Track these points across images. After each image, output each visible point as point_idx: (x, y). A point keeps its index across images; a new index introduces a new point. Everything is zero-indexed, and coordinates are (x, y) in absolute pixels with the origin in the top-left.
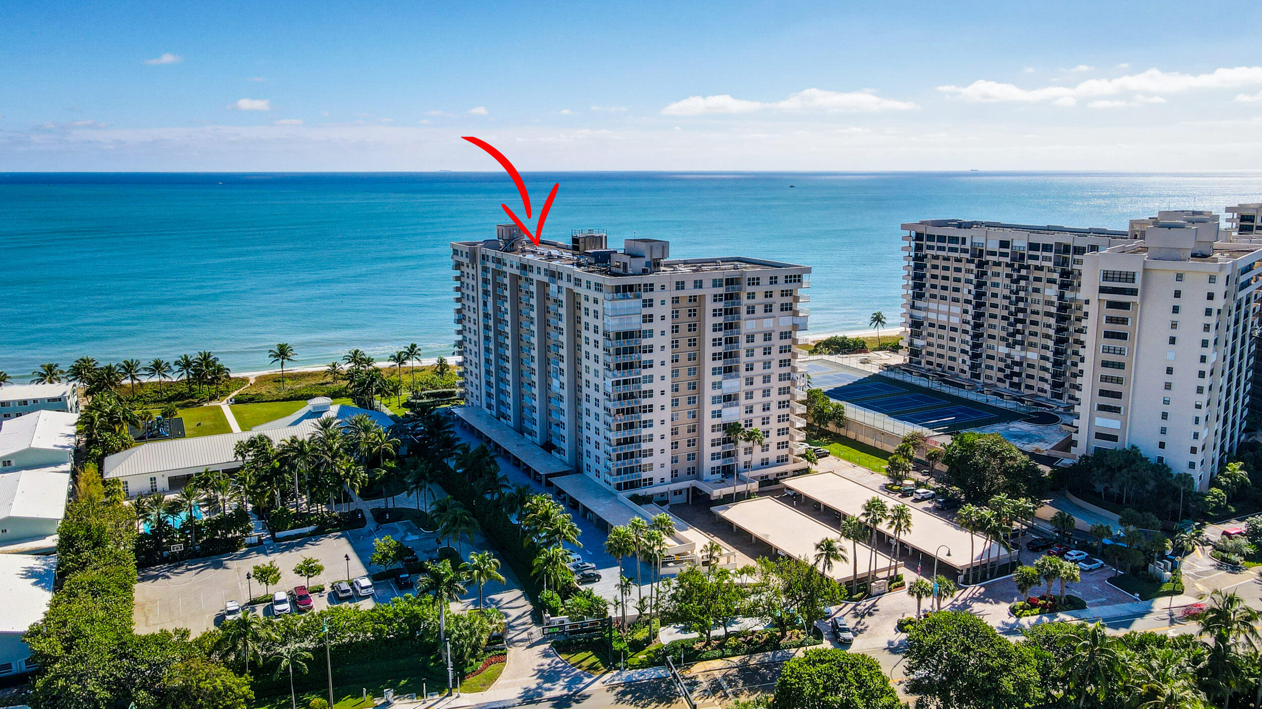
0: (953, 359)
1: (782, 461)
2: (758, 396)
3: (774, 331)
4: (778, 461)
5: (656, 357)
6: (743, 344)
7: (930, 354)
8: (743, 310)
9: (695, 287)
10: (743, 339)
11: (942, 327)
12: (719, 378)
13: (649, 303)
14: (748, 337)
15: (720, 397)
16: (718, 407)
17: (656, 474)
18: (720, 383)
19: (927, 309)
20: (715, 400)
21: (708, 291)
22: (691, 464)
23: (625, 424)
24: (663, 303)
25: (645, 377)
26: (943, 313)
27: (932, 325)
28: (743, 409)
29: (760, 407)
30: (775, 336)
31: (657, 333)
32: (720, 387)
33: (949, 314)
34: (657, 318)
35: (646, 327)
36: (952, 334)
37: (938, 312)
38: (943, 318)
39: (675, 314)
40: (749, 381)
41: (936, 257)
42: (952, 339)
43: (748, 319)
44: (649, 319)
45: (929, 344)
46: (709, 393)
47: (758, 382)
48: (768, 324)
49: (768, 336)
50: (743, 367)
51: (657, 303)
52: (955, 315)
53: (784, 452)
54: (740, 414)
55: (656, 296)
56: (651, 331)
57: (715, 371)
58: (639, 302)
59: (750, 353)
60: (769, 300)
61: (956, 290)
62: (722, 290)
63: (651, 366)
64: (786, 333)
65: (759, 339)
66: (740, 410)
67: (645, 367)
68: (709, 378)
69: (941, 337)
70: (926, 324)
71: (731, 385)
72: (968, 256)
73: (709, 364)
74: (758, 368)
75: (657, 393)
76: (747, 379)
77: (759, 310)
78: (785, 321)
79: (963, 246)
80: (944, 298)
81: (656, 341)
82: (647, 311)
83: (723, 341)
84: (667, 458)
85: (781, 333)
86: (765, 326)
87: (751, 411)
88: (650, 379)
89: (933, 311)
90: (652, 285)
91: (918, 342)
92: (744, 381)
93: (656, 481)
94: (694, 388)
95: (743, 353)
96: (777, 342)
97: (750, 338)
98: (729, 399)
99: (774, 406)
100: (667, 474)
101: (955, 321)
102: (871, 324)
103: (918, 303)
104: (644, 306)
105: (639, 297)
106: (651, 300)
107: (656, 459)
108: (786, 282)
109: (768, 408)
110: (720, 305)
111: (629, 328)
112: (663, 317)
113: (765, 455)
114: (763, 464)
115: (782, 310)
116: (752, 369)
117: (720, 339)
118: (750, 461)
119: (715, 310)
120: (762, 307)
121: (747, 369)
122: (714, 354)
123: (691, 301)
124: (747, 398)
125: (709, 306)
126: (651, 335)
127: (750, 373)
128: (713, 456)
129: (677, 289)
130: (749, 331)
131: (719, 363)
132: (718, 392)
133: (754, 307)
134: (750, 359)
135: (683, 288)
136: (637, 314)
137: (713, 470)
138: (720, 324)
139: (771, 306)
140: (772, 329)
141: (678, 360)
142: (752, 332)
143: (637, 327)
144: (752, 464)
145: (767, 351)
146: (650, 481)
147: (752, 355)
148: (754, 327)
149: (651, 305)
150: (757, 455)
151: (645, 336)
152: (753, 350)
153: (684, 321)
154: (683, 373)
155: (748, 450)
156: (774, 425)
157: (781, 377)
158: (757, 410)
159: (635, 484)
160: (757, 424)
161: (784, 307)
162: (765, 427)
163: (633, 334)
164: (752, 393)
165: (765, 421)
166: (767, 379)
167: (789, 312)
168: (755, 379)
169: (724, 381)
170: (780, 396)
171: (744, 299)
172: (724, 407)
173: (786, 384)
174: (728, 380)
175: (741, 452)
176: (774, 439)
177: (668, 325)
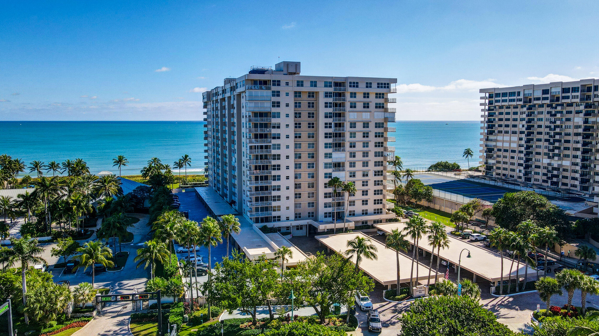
0: (513, 170)
1: (378, 213)
2: (359, 166)
3: (371, 122)
4: (374, 212)
5: (283, 131)
6: (348, 129)
7: (498, 168)
8: (348, 105)
9: (311, 86)
10: (347, 125)
11: (506, 151)
12: (329, 150)
13: (277, 94)
14: (351, 124)
15: (330, 164)
16: (329, 170)
17: (283, 213)
18: (331, 154)
19: (496, 141)
20: (327, 166)
21: (321, 90)
22: (311, 209)
23: (261, 177)
24: (287, 94)
25: (274, 145)
26: (506, 142)
27: (499, 150)
28: (348, 174)
29: (361, 173)
30: (372, 126)
31: (283, 115)
32: (331, 157)
33: (510, 142)
34: (283, 105)
35: (275, 110)
36: (513, 154)
37: (503, 141)
38: (506, 145)
39: (297, 105)
40: (353, 155)
41: (501, 107)
42: (513, 158)
43: (349, 112)
44: (277, 104)
45: (499, 162)
46: (322, 160)
47: (359, 156)
48: (366, 116)
49: (366, 125)
50: (347, 145)
51: (283, 94)
52: (514, 142)
53: (379, 206)
54: (345, 177)
55: (282, 89)
56: (279, 114)
57: (327, 146)
58: (269, 93)
59: (353, 135)
61: (515, 126)
62: (331, 90)
63: (279, 138)
64: (379, 123)
65: (359, 126)
66: (346, 174)
67: (274, 138)
68: (322, 151)
69: (505, 157)
70: (496, 149)
71: (338, 156)
72: (521, 103)
73: (322, 141)
74: (359, 146)
75: (283, 157)
76: (351, 153)
77: (360, 106)
78: (379, 116)
79: (518, 97)
80: (507, 132)
81: (282, 121)
82: (275, 99)
83: (333, 125)
84: (291, 203)
85: (376, 124)
86: (364, 117)
87: (354, 176)
88: (278, 147)
89: (499, 141)
90: (279, 81)
91: (491, 161)
92: (348, 155)
93: (283, 218)
94: (313, 157)
95: (347, 135)
96: (372, 130)
97: (353, 125)
98: (339, 166)
99: (371, 174)
100: (291, 213)
101: (514, 146)
102: (464, 156)
103: (491, 137)
104: (273, 95)
105: (269, 89)
106: (279, 92)
107: (283, 203)
108: (378, 87)
109: (367, 175)
110: (330, 100)
111: (263, 110)
112: (287, 105)
113: (365, 207)
114: (363, 214)
115: (376, 107)
116: (354, 147)
117: (330, 124)
118: (354, 211)
119: (326, 103)
120: (362, 104)
121: (351, 147)
122: (326, 134)
123: (309, 96)
124: (351, 166)
125: (322, 100)
126: (279, 117)
127: (353, 149)
128: (326, 205)
129: (298, 85)
130: (352, 120)
131: (330, 141)
132: (329, 161)
133: (355, 103)
134: (353, 140)
135: (302, 86)
136: (268, 100)
137: (326, 215)
138: (330, 113)
139: (368, 104)
140: (369, 120)
141: (300, 137)
142: (354, 121)
143: (268, 110)
144: (356, 213)
145: (366, 135)
146: (279, 219)
147: (355, 137)
148: (356, 117)
149: (278, 96)
150: (359, 207)
151: (274, 117)
152: (355, 133)
153: (305, 110)
154: (305, 146)
155: (352, 203)
156: (371, 188)
157: (376, 154)
158: (359, 176)
159: (268, 220)
160: (359, 185)
161: (378, 106)
162: (365, 188)
163: (267, 115)
164: (354, 163)
165: (365, 184)
166: (365, 154)
167: (381, 110)
168: (357, 154)
169: (333, 153)
170: (376, 167)
171: (348, 97)
172: (333, 171)
173: (380, 159)
174: (335, 153)
175: (346, 204)
176: (371, 197)
177: (291, 111)
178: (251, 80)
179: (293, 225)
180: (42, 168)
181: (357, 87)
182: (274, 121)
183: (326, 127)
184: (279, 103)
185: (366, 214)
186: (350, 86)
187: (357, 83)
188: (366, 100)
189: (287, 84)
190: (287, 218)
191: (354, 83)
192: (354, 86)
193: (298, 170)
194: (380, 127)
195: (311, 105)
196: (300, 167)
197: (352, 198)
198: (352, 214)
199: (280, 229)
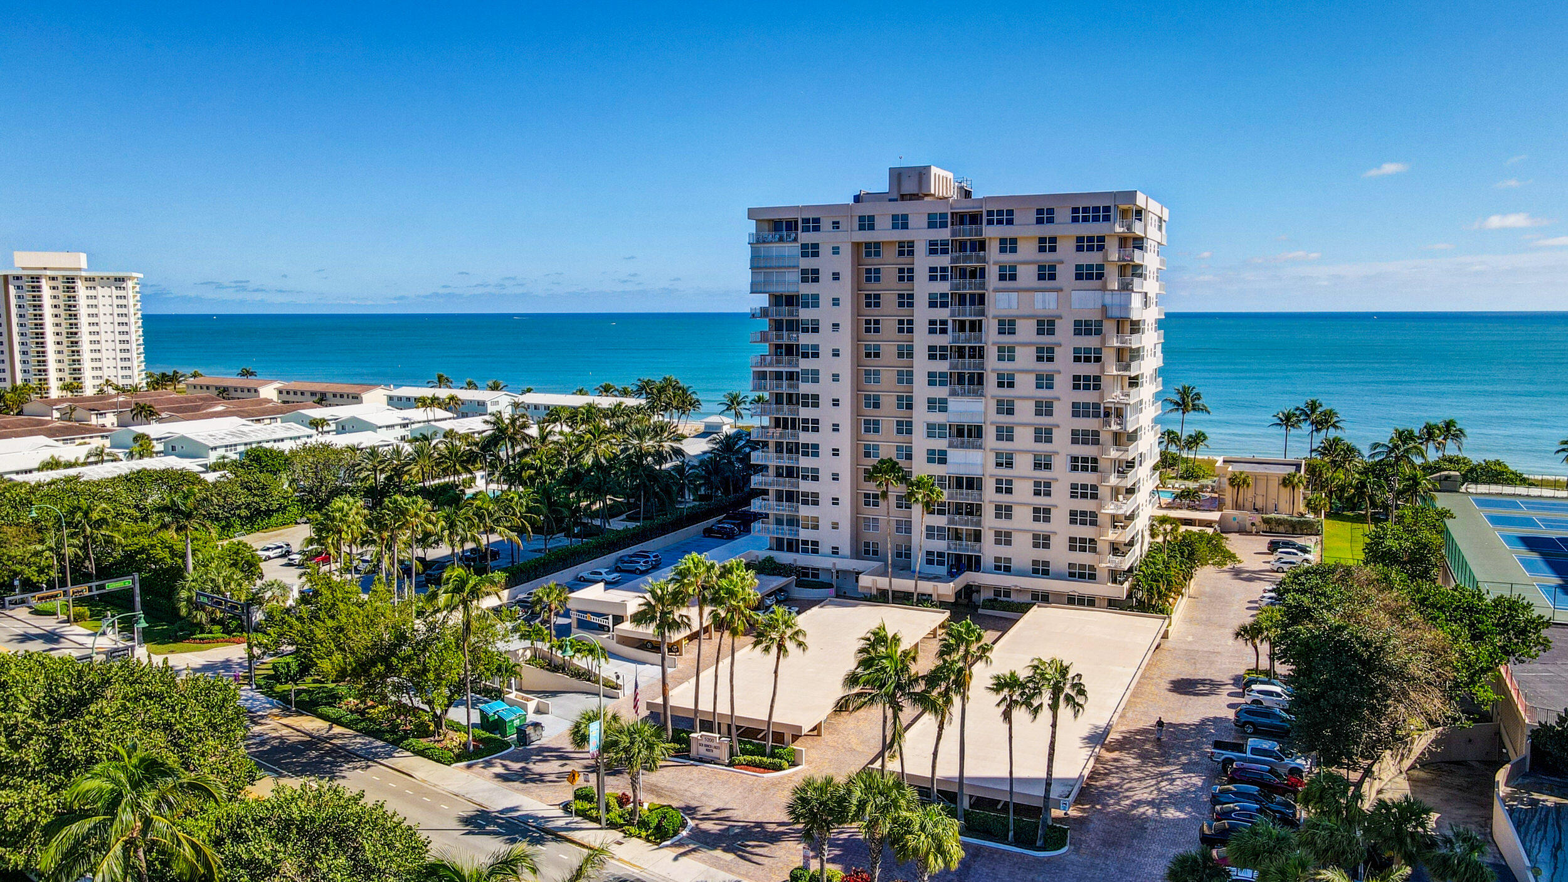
1: (1082, 576)
2: (1024, 438)
3: (1060, 317)
4: (1072, 573)
5: (824, 340)
6: (991, 336)
8: (993, 272)
9: (895, 227)
10: (991, 327)
12: (941, 392)
13: (812, 250)
14: (1001, 323)
15: (942, 426)
16: (940, 444)
17: (826, 537)
18: (944, 401)
20: (932, 430)
21: (920, 233)
22: (902, 539)
23: (775, 444)
24: (836, 251)
25: (805, 372)
28: (992, 459)
29: (1029, 460)
30: (1064, 329)
31: (825, 301)
32: (944, 409)
34: (825, 276)
35: (807, 289)
39: (862, 276)
40: (1006, 408)
43: (996, 290)
44: (812, 276)
46: (921, 416)
47: (1025, 411)
48: (1045, 303)
50: (991, 380)
51: (825, 251)
53: (1084, 558)
54: (983, 466)
55: (825, 238)
56: (816, 297)
57: (933, 379)
58: (795, 248)
59: (1006, 353)
63: (816, 355)
64: (1088, 323)
65: (1026, 330)
66: (984, 458)
67: (805, 355)
68: (922, 391)
71: (964, 409)
73: (922, 365)
74: (1025, 384)
75: (824, 402)
76: (1000, 402)
77: (1027, 275)
78: (1083, 301)
81: (823, 314)
82: (809, 263)
83: (950, 327)
84: (844, 514)
85: (1077, 323)
86: (1038, 305)
87: (1009, 464)
88: (814, 376)
90: (817, 220)
92: (993, 405)
93: (825, 548)
94: (909, 407)
95: (991, 353)
96: (1066, 341)
97: (1007, 326)
98: (968, 434)
99: (1061, 464)
100: (843, 539)
104: (804, 255)
105: (795, 240)
106: (816, 246)
107: (824, 512)
108: (1075, 220)
109: (1048, 467)
110: (944, 261)
111: (788, 290)
112: (836, 277)
113: (1041, 554)
114: (1035, 571)
115: (1079, 277)
116: (1011, 385)
117: (944, 322)
118: (1009, 560)
119: (932, 269)
120: (1034, 269)
121: (1000, 385)
122: (931, 348)
123: (901, 253)
124: (999, 438)
125: (922, 262)
126: (816, 305)
127: (1005, 393)
128: (931, 532)
129: (862, 228)
130: (1005, 313)
131: (943, 366)
132: (938, 418)
133: (1013, 268)
134: (1006, 366)
135: (872, 227)
136: (794, 267)
137: (931, 558)
138: (943, 295)
139: (1053, 267)
140: (1058, 313)
141: (877, 355)
142: (1011, 316)
143: (793, 289)
144: (1013, 564)
145: (1045, 354)
146: (814, 547)
147: (1012, 359)
148: (1014, 305)
149: (815, 254)
150: (1022, 552)
151: (806, 305)
152: (1012, 349)
153: (889, 288)
154: (888, 377)
155: (1003, 538)
156: (1061, 502)
157: (1078, 410)
158: (1023, 465)
159: (792, 546)
160: (1023, 491)
161: (1084, 274)
162: (1042, 501)
163: (791, 300)
164: (1010, 430)
165: (1042, 489)
166: (1044, 408)
167: (1095, 283)
168: (1018, 405)
169: (951, 400)
170: (1076, 446)
171: (993, 252)
172: (950, 446)
173: (1089, 424)
174: (959, 399)
175: (988, 537)
176: (1061, 528)
177: (845, 290)
178: (769, 220)
179: (838, 567)
181: (1010, 222)
182: (805, 314)
183: (932, 331)
184: (816, 271)
185: (1046, 573)
186: (990, 222)
187: (1010, 212)
188: (1048, 257)
189: (836, 225)
190: (833, 548)
191: (1000, 213)
192: (1000, 222)
193: (871, 436)
194: (1088, 332)
195: (906, 275)
196: (876, 431)
197: (1003, 524)
198: (1003, 567)
199: (815, 573)
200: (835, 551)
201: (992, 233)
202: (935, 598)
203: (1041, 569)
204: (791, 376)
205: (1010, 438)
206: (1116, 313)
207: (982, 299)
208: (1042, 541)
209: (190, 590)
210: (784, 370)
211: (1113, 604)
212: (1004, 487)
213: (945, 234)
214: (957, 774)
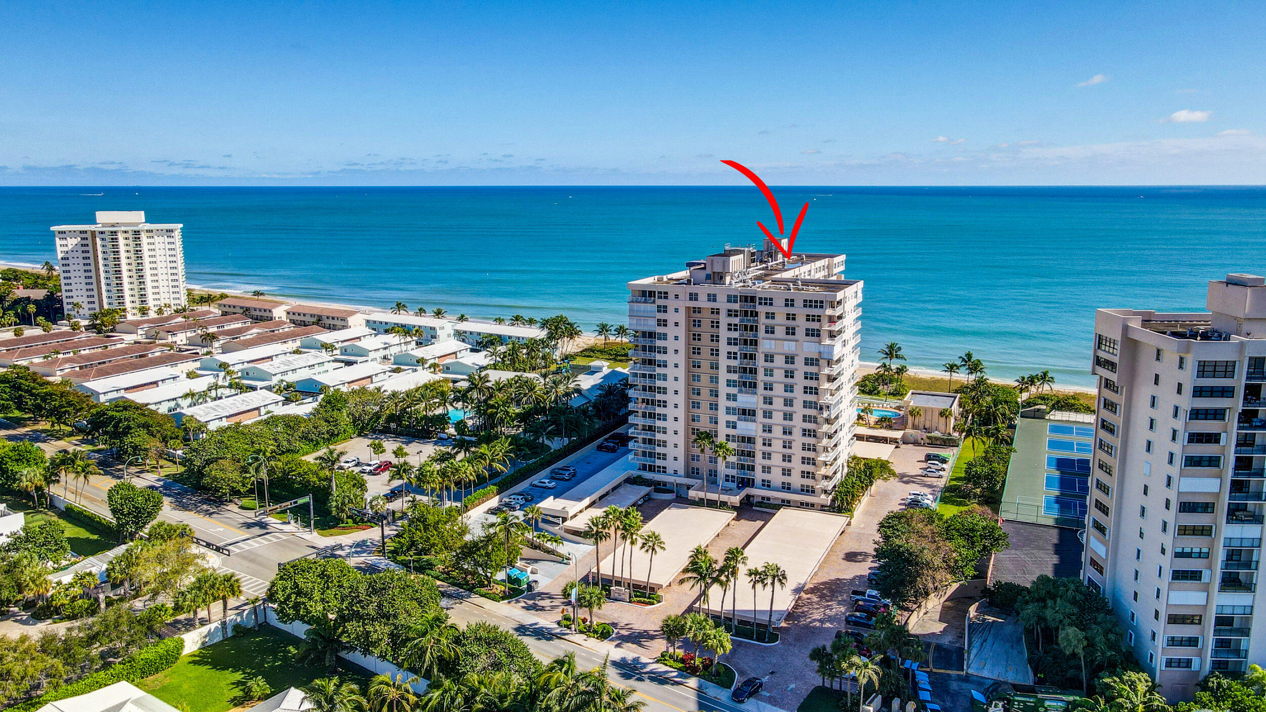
1: (808, 491)
2: (778, 418)
3: (797, 355)
4: (802, 490)
5: (670, 358)
6: (760, 362)
8: (762, 329)
9: (709, 300)
10: (760, 358)
12: (734, 390)
13: (663, 309)
14: (766, 356)
15: (734, 409)
16: (733, 418)
18: (735, 396)
20: (729, 410)
21: (723, 305)
22: (711, 466)
24: (677, 310)
25: (659, 375)
28: (761, 428)
29: (781, 429)
30: (799, 361)
31: (670, 337)
32: (735, 400)
34: (670, 323)
35: (660, 330)
39: (691, 324)
40: (768, 401)
43: (763, 339)
44: (663, 323)
46: (723, 402)
47: (778, 403)
48: (789, 347)
49: (790, 359)
50: (760, 386)
51: (670, 310)
53: (810, 482)
54: (756, 431)
55: (671, 303)
56: (665, 335)
57: (729, 383)
58: (654, 307)
59: (769, 372)
60: (791, 323)
63: (665, 366)
64: (812, 359)
65: (779, 361)
66: (758, 427)
67: (659, 366)
68: (723, 389)
71: (746, 400)
73: (723, 376)
74: (779, 389)
75: (670, 392)
76: (765, 398)
77: (780, 332)
78: (809, 348)
81: (670, 344)
82: (661, 316)
83: (739, 356)
84: (680, 452)
85: (806, 359)
86: (786, 348)
87: (770, 431)
88: (664, 377)
90: (666, 293)
92: (761, 399)
94: (713, 395)
95: (761, 371)
96: (800, 368)
97: (769, 358)
98: (748, 414)
99: (797, 433)
100: (680, 466)
104: (659, 311)
105: (654, 302)
106: (665, 307)
107: (669, 451)
108: (805, 306)
109: (790, 433)
110: (736, 321)
111: (647, 329)
112: (677, 324)
113: (786, 479)
114: (784, 488)
115: (807, 335)
116: (771, 389)
117: (735, 353)
118: (769, 482)
119: (729, 324)
120: (783, 329)
121: (766, 389)
122: (729, 367)
123: (713, 313)
124: (765, 417)
125: (724, 320)
126: (665, 339)
127: (768, 393)
128: (728, 465)
129: (691, 299)
130: (768, 351)
131: (735, 377)
132: (732, 404)
133: (773, 328)
134: (768, 379)
135: (696, 299)
136: (653, 317)
137: (727, 478)
138: (735, 339)
139: (794, 329)
140: (796, 353)
141: (699, 367)
142: (771, 353)
143: (652, 329)
144: (771, 484)
145: (789, 374)
146: (664, 470)
147: (771, 375)
148: (773, 347)
149: (665, 311)
150: (776, 477)
151: (659, 339)
152: (772, 370)
153: (705, 330)
154: (705, 379)
155: (767, 469)
156: (797, 452)
157: (806, 405)
158: (777, 432)
159: (652, 469)
160: (777, 446)
161: (810, 333)
162: (787, 451)
163: (651, 335)
164: (771, 413)
165: (787, 445)
166: (788, 402)
167: (815, 339)
168: (775, 400)
169: (739, 395)
170: (804, 423)
171: (762, 319)
172: (739, 419)
173: (812, 412)
174: (743, 395)
175: (758, 469)
176: (797, 466)
177: (681, 332)
178: (639, 290)
179: (677, 482)
180: (609, 332)
181: (771, 304)
182: (659, 343)
183: (729, 358)
184: (665, 321)
185: (789, 490)
186: (760, 303)
187: (771, 300)
189: (677, 296)
190: (674, 471)
191: (765, 299)
192: (766, 304)
193: (696, 410)
194: (812, 364)
195: (715, 324)
196: (698, 407)
197: (766, 462)
198: (767, 485)
199: (665, 484)
200: (676, 472)
201: (762, 309)
202: (729, 504)
203: (787, 487)
204: (651, 376)
205: (770, 417)
206: (826, 356)
207: (755, 343)
208: (787, 472)
209: (336, 501)
210: (647, 373)
211: (823, 508)
212: (767, 443)
213: (736, 306)
214: (732, 609)
